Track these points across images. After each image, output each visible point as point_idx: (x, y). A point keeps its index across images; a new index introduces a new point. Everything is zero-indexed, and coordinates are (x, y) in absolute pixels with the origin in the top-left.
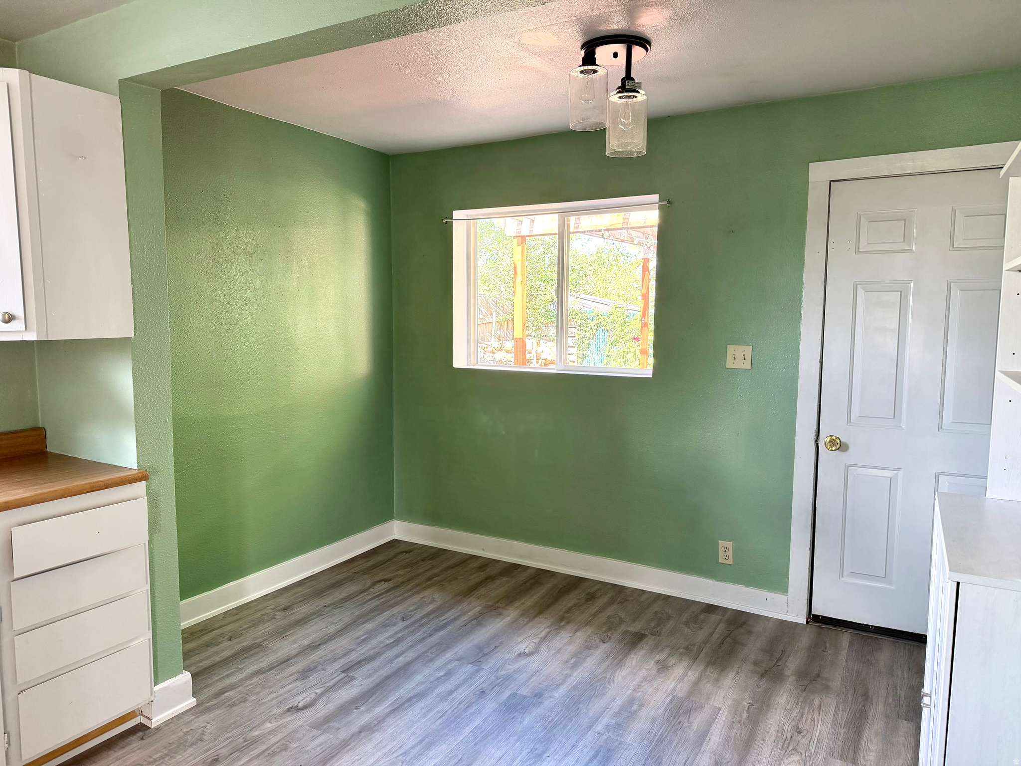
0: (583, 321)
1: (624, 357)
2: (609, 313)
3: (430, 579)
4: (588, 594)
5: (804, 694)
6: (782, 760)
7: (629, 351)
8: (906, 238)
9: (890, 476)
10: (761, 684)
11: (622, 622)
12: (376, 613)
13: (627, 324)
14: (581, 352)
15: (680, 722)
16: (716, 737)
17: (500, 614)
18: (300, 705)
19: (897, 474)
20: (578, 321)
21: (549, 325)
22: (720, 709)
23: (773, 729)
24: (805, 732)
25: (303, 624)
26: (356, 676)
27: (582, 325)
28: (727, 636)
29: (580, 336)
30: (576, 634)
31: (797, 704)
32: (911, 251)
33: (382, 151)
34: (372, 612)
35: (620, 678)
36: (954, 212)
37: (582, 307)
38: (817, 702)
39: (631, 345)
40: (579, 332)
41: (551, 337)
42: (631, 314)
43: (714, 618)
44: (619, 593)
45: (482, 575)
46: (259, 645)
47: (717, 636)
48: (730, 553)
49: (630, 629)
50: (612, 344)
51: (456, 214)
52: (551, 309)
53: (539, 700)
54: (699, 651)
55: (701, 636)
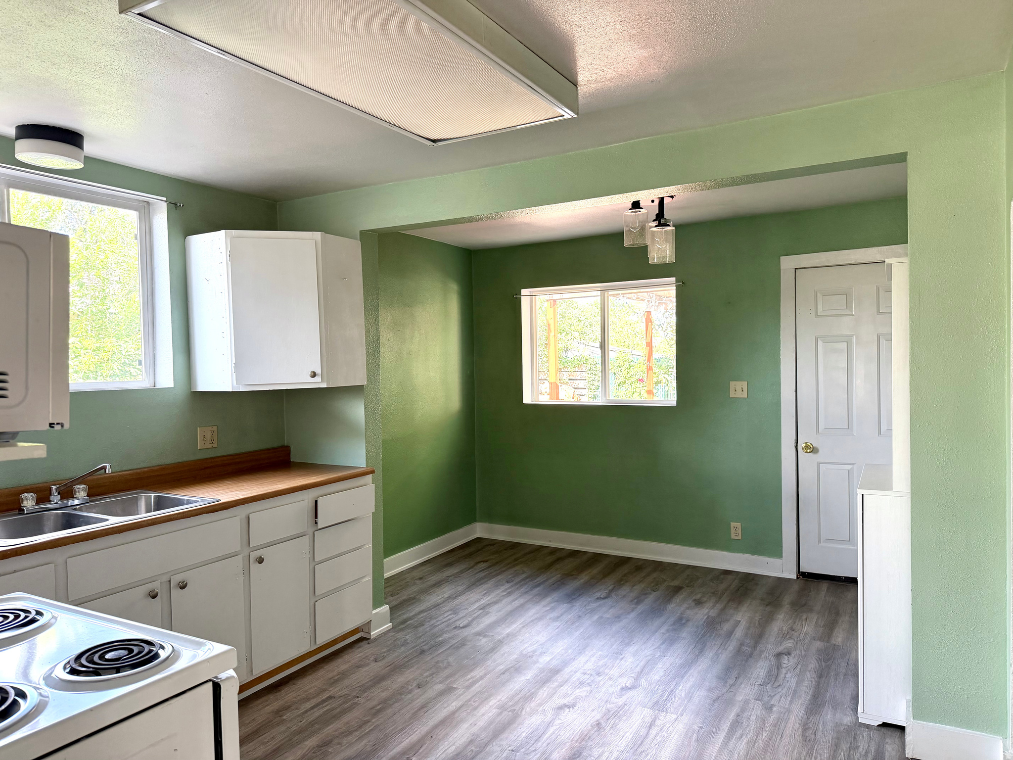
0: (593, 366)
1: (631, 396)
2: (615, 358)
3: (516, 560)
4: (636, 566)
5: (796, 613)
6: (783, 642)
7: (635, 391)
8: (848, 306)
9: (849, 469)
10: (766, 609)
11: (664, 581)
12: (486, 579)
13: (632, 367)
14: (591, 393)
15: (715, 627)
16: (739, 632)
17: (576, 578)
18: (461, 625)
19: (853, 468)
20: (589, 367)
21: (563, 370)
22: (740, 621)
23: (776, 629)
24: (796, 630)
25: (438, 586)
26: (490, 611)
27: (592, 369)
28: (741, 587)
29: (591, 379)
30: (634, 587)
31: (791, 618)
32: (852, 315)
33: (467, 248)
34: (483, 579)
35: (670, 608)
36: (878, 289)
37: (591, 353)
38: (804, 617)
39: (636, 386)
40: (589, 376)
41: (564, 381)
42: (635, 359)
43: (730, 577)
44: (659, 566)
45: (553, 558)
46: (414, 598)
47: (734, 587)
48: (739, 531)
49: (672, 584)
50: (619, 385)
51: (524, 292)
52: (563, 356)
53: (619, 619)
54: (723, 594)
55: (723, 586)
